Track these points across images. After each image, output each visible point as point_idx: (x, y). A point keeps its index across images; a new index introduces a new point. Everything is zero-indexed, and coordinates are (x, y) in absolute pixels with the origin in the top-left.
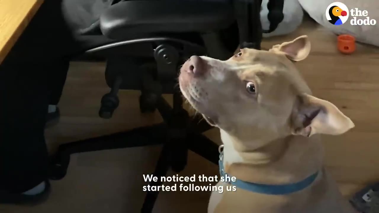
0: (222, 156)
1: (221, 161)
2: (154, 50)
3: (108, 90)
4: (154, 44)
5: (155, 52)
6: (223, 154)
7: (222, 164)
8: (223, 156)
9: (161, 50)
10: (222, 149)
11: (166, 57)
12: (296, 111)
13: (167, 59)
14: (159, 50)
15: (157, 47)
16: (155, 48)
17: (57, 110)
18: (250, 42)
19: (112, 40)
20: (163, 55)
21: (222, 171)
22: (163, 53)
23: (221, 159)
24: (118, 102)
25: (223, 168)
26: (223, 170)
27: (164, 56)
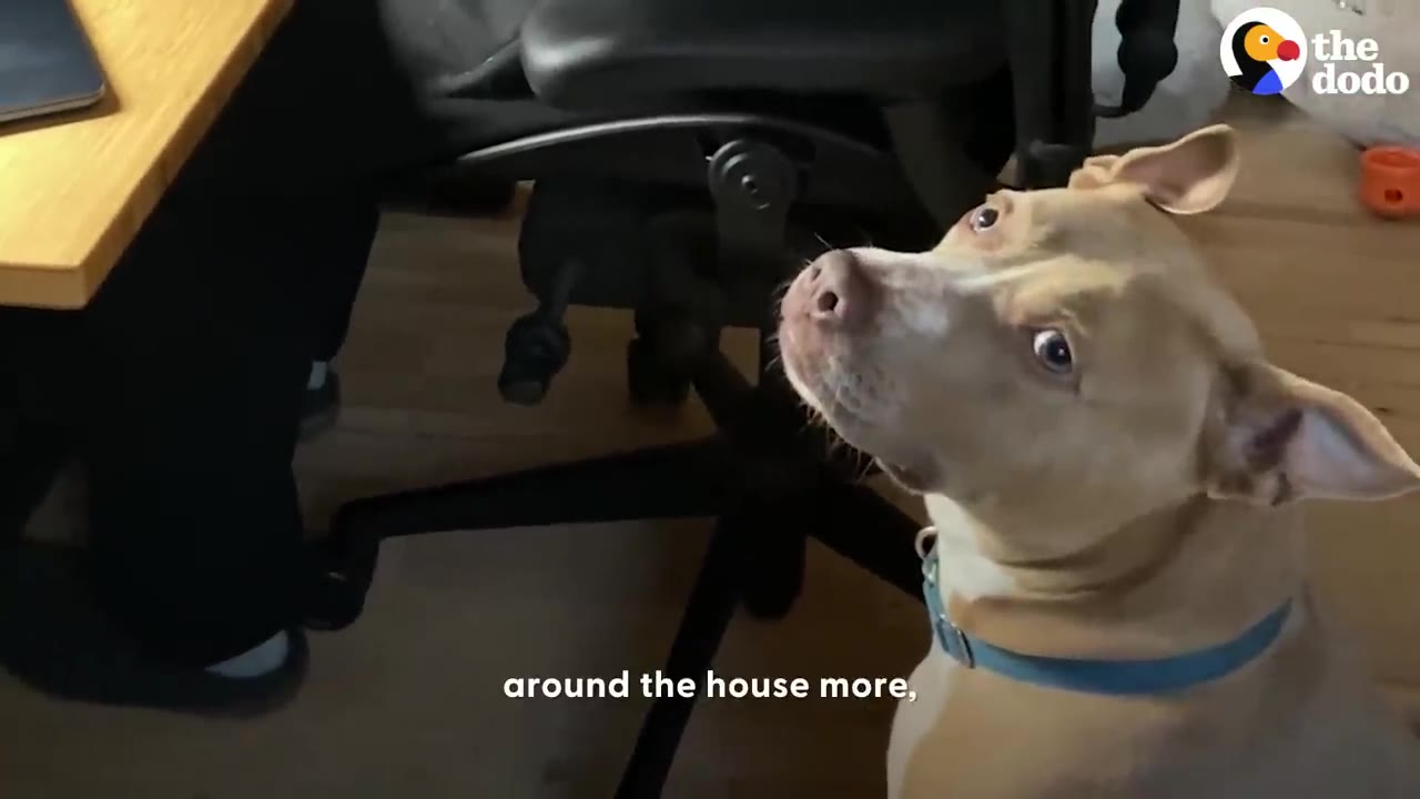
0: (934, 567)
1: (932, 585)
2: (708, 161)
3: (529, 305)
4: (709, 139)
5: (712, 166)
6: (936, 561)
7: (937, 595)
8: (938, 567)
9: (734, 161)
10: (930, 543)
11: (750, 185)
12: (1221, 414)
13: (755, 191)
14: (727, 157)
15: (718, 147)
16: (712, 154)
17: (332, 379)
18: (1055, 142)
19: (572, 115)
20: (741, 180)
21: (941, 620)
22: (740, 169)
23: (930, 577)
24: (567, 349)
25: (940, 609)
26: (943, 616)
27: (746, 179)
